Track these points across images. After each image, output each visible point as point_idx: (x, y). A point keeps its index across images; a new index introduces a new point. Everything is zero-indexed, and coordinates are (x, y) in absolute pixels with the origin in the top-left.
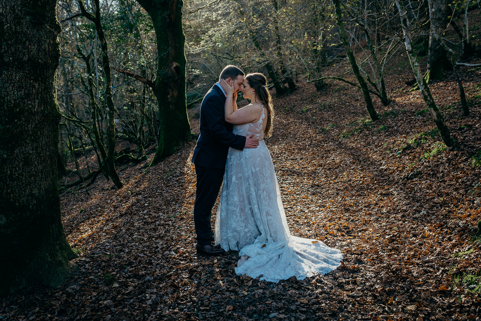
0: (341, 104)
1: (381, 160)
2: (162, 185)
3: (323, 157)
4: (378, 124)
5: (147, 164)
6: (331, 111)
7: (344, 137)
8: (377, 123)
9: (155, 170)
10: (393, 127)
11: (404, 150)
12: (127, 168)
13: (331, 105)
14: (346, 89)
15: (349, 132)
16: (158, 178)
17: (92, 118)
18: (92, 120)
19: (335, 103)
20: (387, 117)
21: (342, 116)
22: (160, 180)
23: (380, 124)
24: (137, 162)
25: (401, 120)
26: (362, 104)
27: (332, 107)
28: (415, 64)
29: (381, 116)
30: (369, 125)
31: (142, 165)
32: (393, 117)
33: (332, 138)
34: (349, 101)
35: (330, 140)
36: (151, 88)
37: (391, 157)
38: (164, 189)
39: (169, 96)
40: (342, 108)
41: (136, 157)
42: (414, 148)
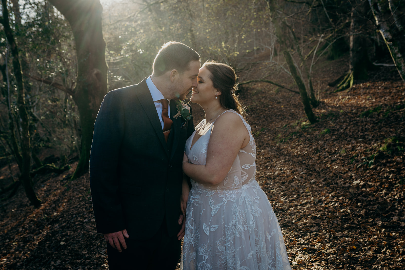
0: (263, 107)
1: (347, 172)
2: (84, 209)
3: (267, 167)
4: (318, 127)
5: (69, 175)
6: (254, 114)
7: (281, 141)
8: (316, 125)
9: (77, 185)
10: (338, 130)
11: (377, 158)
12: (49, 179)
13: (253, 108)
14: (264, 93)
15: (287, 136)
16: (79, 198)
17: (10, 129)
18: (10, 131)
19: (257, 106)
20: (326, 119)
21: (269, 119)
22: (81, 201)
23: (321, 127)
24: (59, 172)
25: (344, 122)
26: (286, 106)
27: (254, 110)
28: (397, 56)
29: (319, 118)
30: (308, 128)
31: (64, 176)
32: (334, 119)
33: (267, 142)
34: (271, 104)
35: (265, 145)
36: (71, 97)
37: (360, 167)
38: (86, 216)
39: (90, 104)
40: (266, 111)
41: (58, 168)
42: (389, 157)
